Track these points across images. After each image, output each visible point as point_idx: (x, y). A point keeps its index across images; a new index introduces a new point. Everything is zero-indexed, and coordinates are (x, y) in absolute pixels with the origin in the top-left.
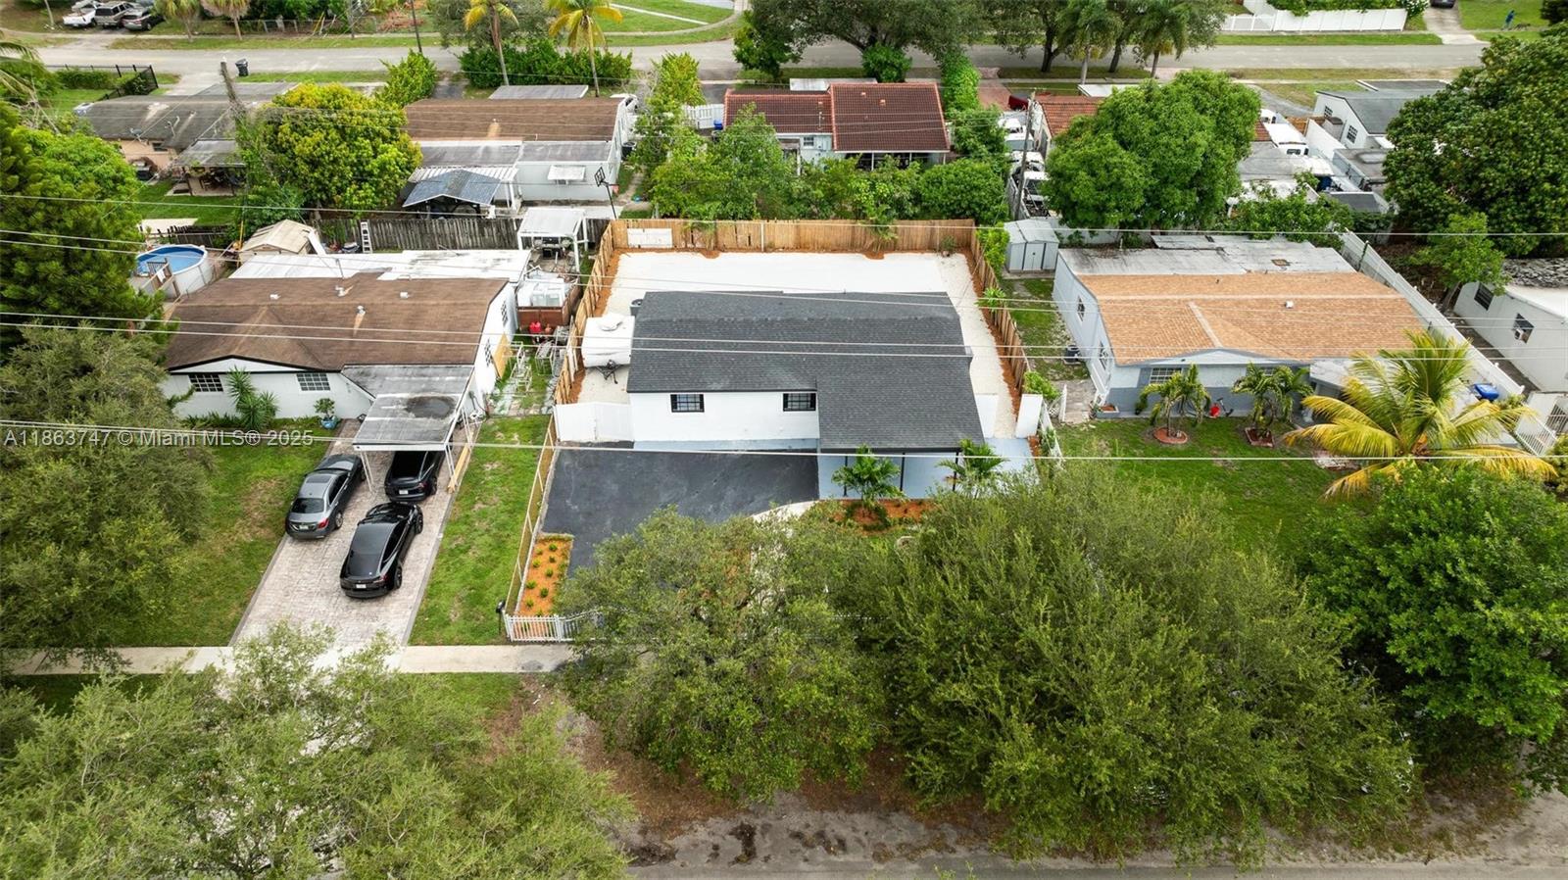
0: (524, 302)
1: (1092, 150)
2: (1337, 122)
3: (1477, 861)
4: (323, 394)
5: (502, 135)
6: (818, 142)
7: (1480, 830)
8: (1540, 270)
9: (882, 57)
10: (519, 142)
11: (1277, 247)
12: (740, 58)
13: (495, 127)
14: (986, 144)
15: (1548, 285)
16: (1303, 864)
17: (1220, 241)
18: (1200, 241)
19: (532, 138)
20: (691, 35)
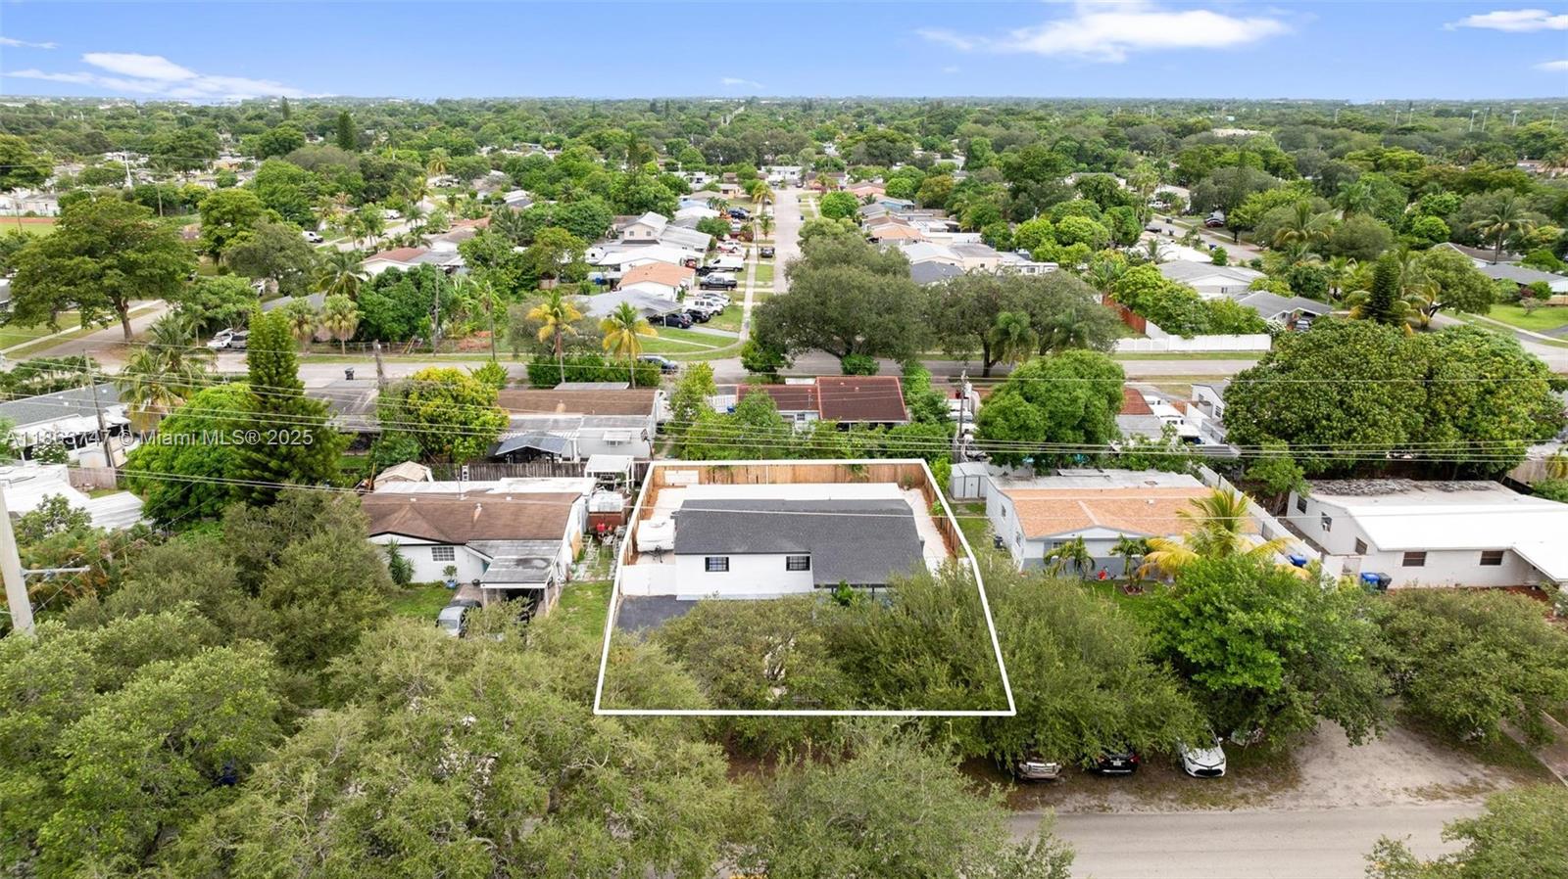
0: (593, 509)
1: (1006, 403)
2: (1207, 404)
3: (1265, 809)
4: (450, 563)
5: (567, 411)
6: (808, 418)
7: (1269, 794)
8: (1338, 486)
9: (856, 361)
10: (579, 416)
11: (1151, 475)
12: (747, 366)
13: (561, 406)
14: (936, 415)
15: (1343, 494)
16: (1149, 812)
17: (1107, 472)
18: (1095, 472)
19: (590, 413)
20: (705, 355)
